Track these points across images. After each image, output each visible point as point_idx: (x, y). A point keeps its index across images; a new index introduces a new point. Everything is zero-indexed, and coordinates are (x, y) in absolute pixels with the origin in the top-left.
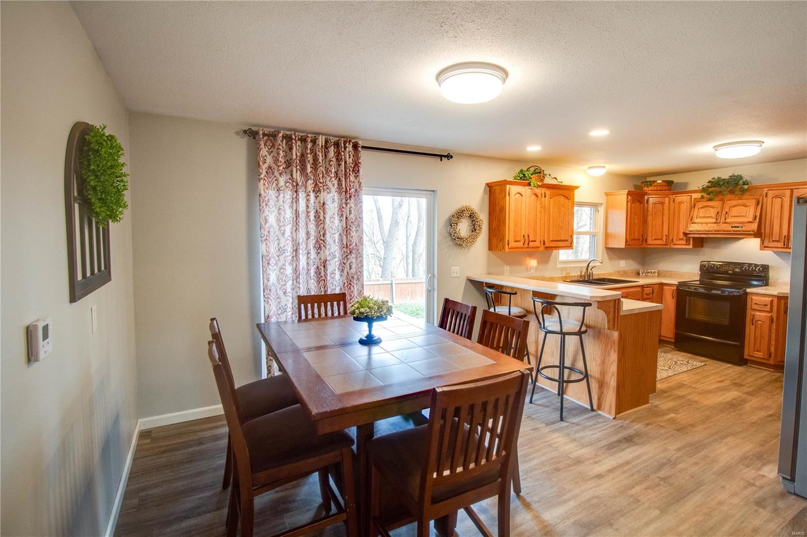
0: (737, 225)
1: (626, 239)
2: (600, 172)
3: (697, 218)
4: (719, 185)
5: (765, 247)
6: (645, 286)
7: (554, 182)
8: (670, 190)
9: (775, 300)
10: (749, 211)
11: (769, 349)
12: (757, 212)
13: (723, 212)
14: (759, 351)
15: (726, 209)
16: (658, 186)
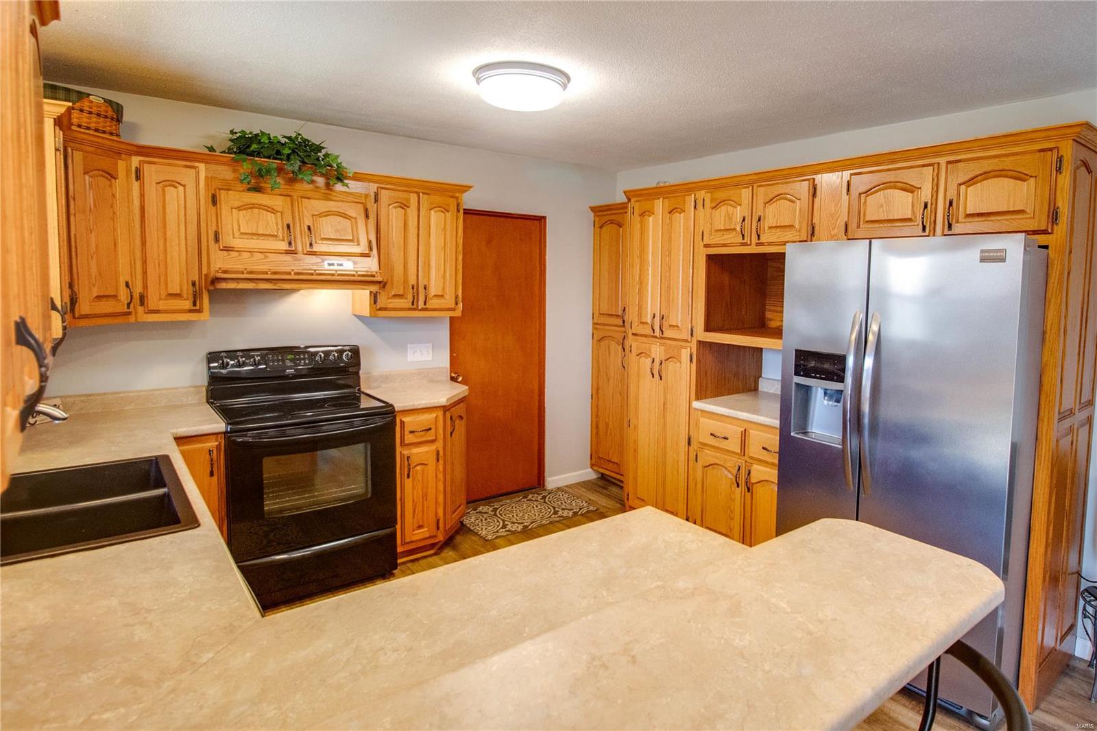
0: (339, 261)
5: (380, 309)
8: (120, 136)
10: (357, 230)
11: (436, 515)
12: (371, 234)
13: (299, 226)
14: (420, 527)
15: (306, 219)
16: (90, 113)
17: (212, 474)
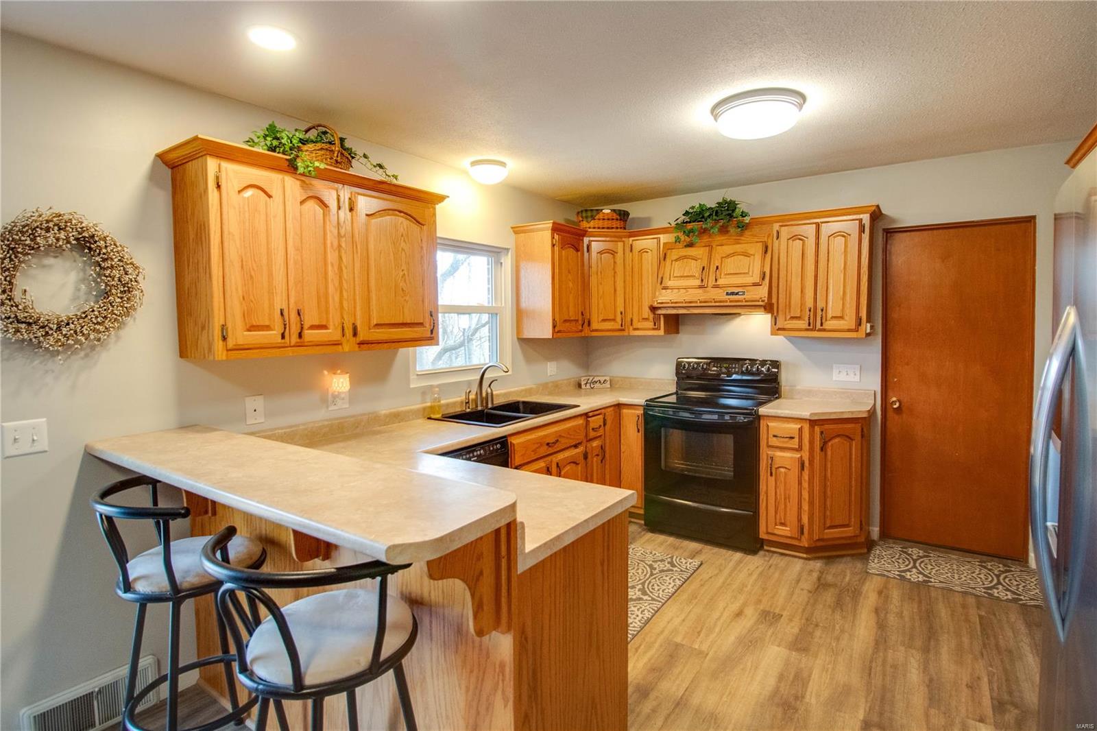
0: (736, 290)
1: (554, 320)
2: (495, 175)
3: (670, 280)
4: (703, 217)
5: (779, 329)
6: (591, 414)
7: (378, 176)
8: (625, 228)
9: (806, 427)
10: (753, 263)
11: (800, 520)
12: (766, 266)
13: (712, 266)
14: (783, 524)
15: (716, 261)
16: (604, 219)
17: (638, 431)
